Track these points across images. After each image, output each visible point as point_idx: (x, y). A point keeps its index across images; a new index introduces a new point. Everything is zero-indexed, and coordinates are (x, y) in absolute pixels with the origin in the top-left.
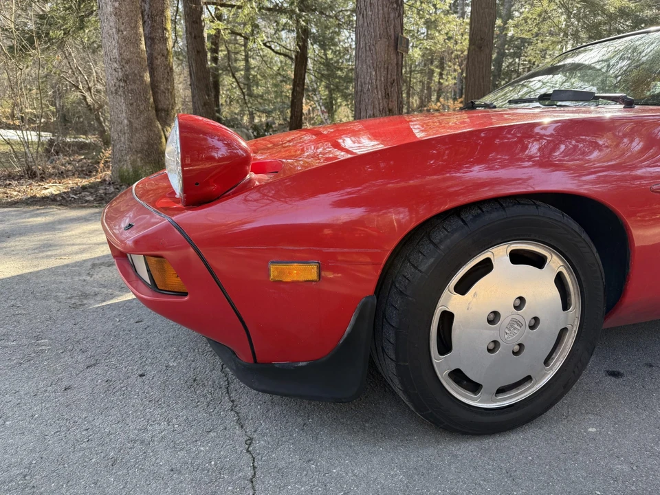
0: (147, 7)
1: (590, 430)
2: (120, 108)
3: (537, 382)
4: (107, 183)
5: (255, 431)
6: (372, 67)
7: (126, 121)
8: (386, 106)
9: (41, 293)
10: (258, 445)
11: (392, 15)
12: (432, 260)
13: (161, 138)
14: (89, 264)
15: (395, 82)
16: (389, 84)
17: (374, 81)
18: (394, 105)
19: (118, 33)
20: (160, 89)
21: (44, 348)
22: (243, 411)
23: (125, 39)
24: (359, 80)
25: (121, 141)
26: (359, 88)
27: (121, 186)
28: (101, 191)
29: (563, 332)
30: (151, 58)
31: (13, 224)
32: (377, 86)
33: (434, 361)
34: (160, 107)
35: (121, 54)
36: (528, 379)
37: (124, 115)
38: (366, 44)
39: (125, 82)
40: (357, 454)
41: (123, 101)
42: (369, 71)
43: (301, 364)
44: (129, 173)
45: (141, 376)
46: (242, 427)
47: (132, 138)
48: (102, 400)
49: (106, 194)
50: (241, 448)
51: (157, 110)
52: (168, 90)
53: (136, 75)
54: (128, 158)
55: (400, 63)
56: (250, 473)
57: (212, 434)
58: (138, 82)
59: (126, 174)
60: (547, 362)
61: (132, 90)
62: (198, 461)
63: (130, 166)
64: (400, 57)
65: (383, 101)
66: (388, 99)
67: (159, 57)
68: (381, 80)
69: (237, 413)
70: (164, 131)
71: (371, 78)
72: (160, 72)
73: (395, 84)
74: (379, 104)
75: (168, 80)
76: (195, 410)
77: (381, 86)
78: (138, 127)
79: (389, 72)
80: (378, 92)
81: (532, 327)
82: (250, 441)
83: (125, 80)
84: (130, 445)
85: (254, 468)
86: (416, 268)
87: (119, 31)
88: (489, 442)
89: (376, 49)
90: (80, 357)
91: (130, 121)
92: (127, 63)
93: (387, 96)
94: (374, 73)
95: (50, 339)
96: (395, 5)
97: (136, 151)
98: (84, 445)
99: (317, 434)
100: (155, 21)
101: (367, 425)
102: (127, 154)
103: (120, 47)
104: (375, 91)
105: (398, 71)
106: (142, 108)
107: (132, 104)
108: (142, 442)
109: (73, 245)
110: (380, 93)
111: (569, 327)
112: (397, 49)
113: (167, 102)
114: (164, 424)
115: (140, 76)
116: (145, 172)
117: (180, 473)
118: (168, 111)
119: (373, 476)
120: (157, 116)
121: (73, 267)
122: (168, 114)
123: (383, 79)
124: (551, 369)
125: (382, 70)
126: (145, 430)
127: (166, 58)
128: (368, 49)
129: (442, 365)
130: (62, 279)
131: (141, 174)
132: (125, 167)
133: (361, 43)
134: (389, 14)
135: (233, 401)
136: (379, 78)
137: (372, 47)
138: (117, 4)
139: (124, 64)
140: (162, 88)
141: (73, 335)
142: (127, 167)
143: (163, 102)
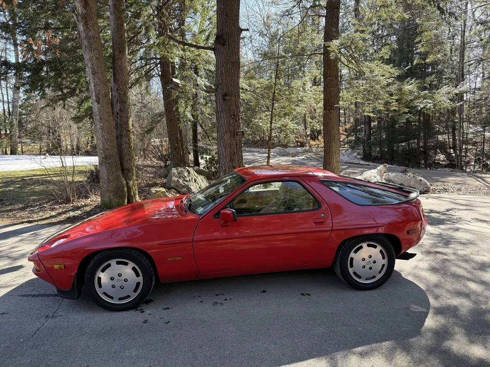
0: (119, 121)
2: (103, 171)
3: (132, 297)
4: (98, 207)
6: (223, 147)
8: (231, 165)
11: (232, 121)
13: (124, 184)
15: (236, 153)
16: (232, 154)
18: (236, 164)
19: (102, 137)
22: (63, 304)
23: (105, 139)
25: (104, 187)
29: (138, 283)
30: (119, 146)
32: (226, 156)
33: (97, 290)
34: (124, 168)
35: (104, 147)
36: (129, 296)
37: (105, 174)
38: (220, 136)
39: (106, 159)
41: (105, 168)
42: (222, 149)
44: (107, 202)
46: (59, 307)
47: (109, 185)
50: (54, 311)
51: (123, 170)
52: (130, 159)
53: (110, 155)
54: (107, 195)
57: (50, 308)
58: (112, 158)
61: (109, 162)
63: (108, 199)
67: (125, 144)
69: (60, 304)
70: (126, 180)
72: (125, 151)
74: (228, 164)
75: (129, 155)
76: (51, 303)
78: (112, 180)
79: (232, 148)
81: (125, 281)
82: (57, 310)
87: (103, 136)
91: (108, 177)
92: (106, 150)
93: (231, 160)
96: (233, 117)
97: (110, 191)
100: (123, 128)
102: (106, 193)
103: (103, 143)
104: (225, 158)
105: (236, 148)
106: (114, 170)
107: (109, 169)
110: (227, 159)
113: (129, 165)
115: (113, 156)
120: (123, 173)
122: (129, 172)
123: (228, 152)
125: (228, 148)
127: (128, 144)
129: (100, 291)
131: (112, 202)
134: (230, 121)
135: (62, 301)
137: (222, 137)
138: (102, 124)
142: (106, 199)
143: (126, 166)
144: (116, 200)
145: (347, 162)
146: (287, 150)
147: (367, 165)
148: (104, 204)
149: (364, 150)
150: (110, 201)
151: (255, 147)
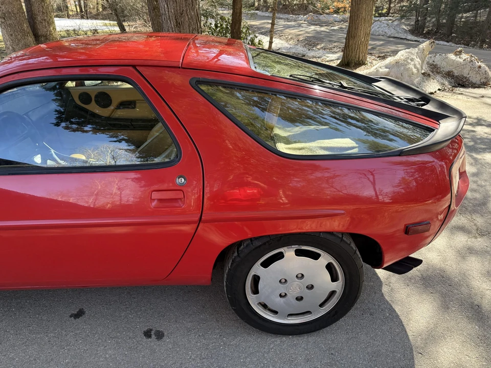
15: (184, 12)
16: (179, 14)
17: (167, 12)
20: (37, 20)
32: (169, 16)
37: (9, 43)
39: (4, 19)
41: (6, 33)
51: (36, 36)
58: (12, 18)
61: (9, 24)
65: (175, 29)
66: (179, 27)
68: (171, 12)
72: (36, 7)
75: (43, 13)
77: (172, 17)
94: (166, 6)
106: (19, 37)
107: (11, 35)
110: (172, 22)
113: (45, 30)
115: (14, 14)
123: (173, 11)
140: (39, 19)
143: (41, 31)
145: (392, 36)
146: (321, 17)
147: (415, 41)
149: (417, 21)
151: (285, 13)
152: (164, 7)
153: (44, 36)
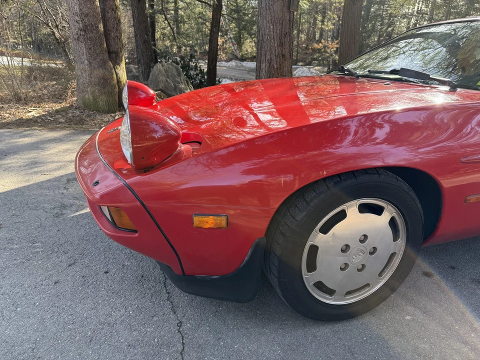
1: (407, 317)
2: (82, 51)
3: (372, 288)
4: (74, 107)
5: (184, 317)
6: (270, 23)
7: (86, 62)
8: (280, 52)
9: (33, 204)
10: (186, 326)
12: (305, 213)
13: (112, 74)
14: (65, 179)
15: (288, 34)
16: (283, 35)
17: (272, 33)
20: (111, 37)
21: (38, 250)
22: (176, 301)
24: (261, 32)
25: (83, 76)
26: (261, 38)
27: (84, 110)
28: (70, 115)
29: (393, 255)
30: (104, 11)
31: (8, 143)
32: (274, 37)
33: (304, 277)
34: (111, 50)
35: (81, 10)
36: (368, 285)
37: (85, 56)
38: (266, 4)
39: (85, 31)
40: (251, 334)
41: (84, 46)
42: (268, 25)
43: (214, 277)
44: (90, 101)
45: (106, 272)
46: (175, 313)
47: (91, 74)
48: (81, 292)
49: (73, 117)
50: (174, 329)
51: (109, 53)
52: (117, 37)
53: (92, 26)
54: (89, 89)
55: (292, 19)
56: (180, 349)
57: (155, 319)
58: (94, 31)
59: (88, 101)
60: (380, 275)
61: (90, 37)
62: (147, 339)
63: (90, 96)
64: (292, 15)
65: (278, 49)
66: (282, 47)
67: (110, 11)
68: (277, 32)
69: (171, 302)
70: (115, 69)
71: (269, 31)
72: (111, 23)
73: (287, 36)
74: (275, 51)
75: (117, 30)
76: (144, 300)
77: (277, 37)
78: (96, 66)
79: (284, 26)
80: (274, 42)
81: (371, 253)
82: (180, 324)
83: (85, 29)
84: (101, 327)
85: (183, 344)
86: (294, 218)
88: (338, 326)
89: (274, 8)
90: (63, 258)
91: (89, 62)
92: (85, 17)
93: (281, 44)
94: (272, 27)
95: (42, 243)
97: (94, 84)
98: (71, 327)
99: (225, 319)
101: (258, 312)
102: (88, 87)
103: (80, 4)
104: (273, 41)
105: (290, 25)
106: (98, 51)
107: (90, 49)
108: (109, 324)
109: (53, 162)
110: (276, 42)
111: (397, 252)
112: (289, 8)
113: (117, 47)
114: (123, 311)
115: (96, 27)
116: (102, 100)
117: (134, 348)
118: (117, 53)
119: (261, 351)
120: (109, 57)
121: (54, 182)
122: (117, 56)
123: (278, 32)
124: (383, 278)
125: (278, 24)
126: (110, 315)
127: (115, 12)
128: (268, 8)
129: (309, 279)
130: (46, 191)
131: (98, 101)
132: (87, 96)
133: (263, 3)
135: (168, 293)
136: (275, 31)
137: (271, 7)
139: (83, 17)
140: (113, 35)
141: (57, 239)
142: (88, 96)
143: (113, 47)
144: (104, 97)
148: (84, 103)
150: (95, 100)
152: (270, 27)
153: (115, 53)
